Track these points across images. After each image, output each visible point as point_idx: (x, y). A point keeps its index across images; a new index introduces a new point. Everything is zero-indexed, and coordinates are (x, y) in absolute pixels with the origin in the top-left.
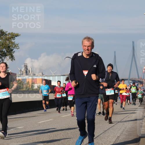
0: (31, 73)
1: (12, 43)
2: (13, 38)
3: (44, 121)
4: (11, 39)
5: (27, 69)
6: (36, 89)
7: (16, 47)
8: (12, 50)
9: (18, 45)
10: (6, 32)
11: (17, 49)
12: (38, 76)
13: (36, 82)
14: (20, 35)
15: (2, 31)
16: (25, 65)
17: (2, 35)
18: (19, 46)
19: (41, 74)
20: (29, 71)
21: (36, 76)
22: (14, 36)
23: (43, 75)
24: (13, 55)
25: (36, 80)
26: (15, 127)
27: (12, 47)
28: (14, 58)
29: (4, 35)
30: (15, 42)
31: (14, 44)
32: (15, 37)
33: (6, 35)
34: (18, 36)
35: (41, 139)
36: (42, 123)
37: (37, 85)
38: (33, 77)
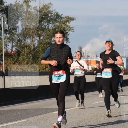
0: (86, 55)
1: (68, 26)
2: (68, 21)
3: (98, 102)
4: (66, 22)
5: (82, 51)
6: (90, 71)
7: (71, 30)
8: (67, 33)
9: (73, 28)
10: (62, 15)
11: (73, 32)
12: (92, 58)
13: (91, 64)
14: (76, 19)
15: (58, 14)
16: (80, 47)
17: (58, 18)
18: (74, 30)
19: (95, 56)
20: (83, 53)
21: (90, 58)
22: (70, 19)
23: (97, 57)
24: (68, 37)
25: (90, 62)
26: (70, 107)
27: (68, 30)
28: (69, 40)
29: (60, 17)
30: (70, 25)
31: (70, 27)
32: (71, 21)
33: (61, 18)
34: (74, 20)
35: (95, 119)
36: (96, 104)
37: (91, 66)
38: (88, 59)
